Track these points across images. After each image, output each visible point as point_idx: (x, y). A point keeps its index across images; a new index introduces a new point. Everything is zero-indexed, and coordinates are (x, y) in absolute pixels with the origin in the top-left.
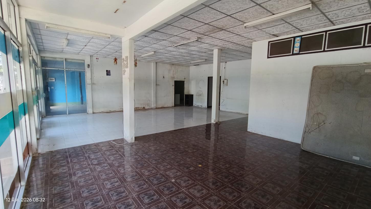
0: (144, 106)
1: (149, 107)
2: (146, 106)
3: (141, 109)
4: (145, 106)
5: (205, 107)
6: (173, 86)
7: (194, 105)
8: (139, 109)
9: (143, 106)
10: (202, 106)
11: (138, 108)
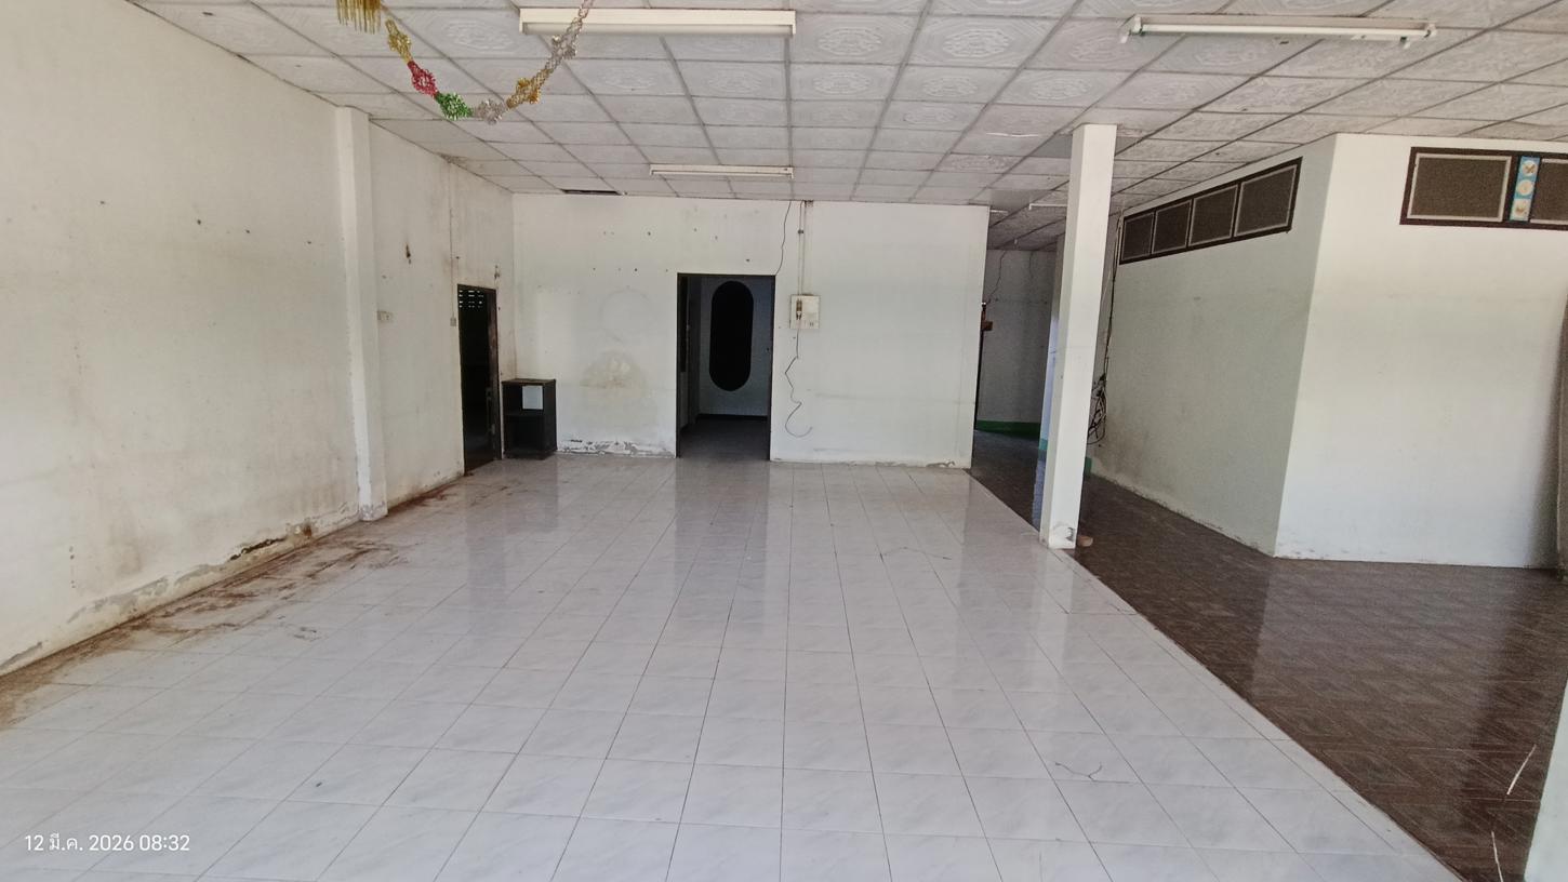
0: (310, 514)
1: (338, 517)
2: (322, 510)
3: (288, 545)
4: (316, 506)
5: (656, 450)
6: (453, 320)
7: (562, 442)
8: (274, 548)
9: (298, 520)
10: (634, 450)
11: (262, 551)
